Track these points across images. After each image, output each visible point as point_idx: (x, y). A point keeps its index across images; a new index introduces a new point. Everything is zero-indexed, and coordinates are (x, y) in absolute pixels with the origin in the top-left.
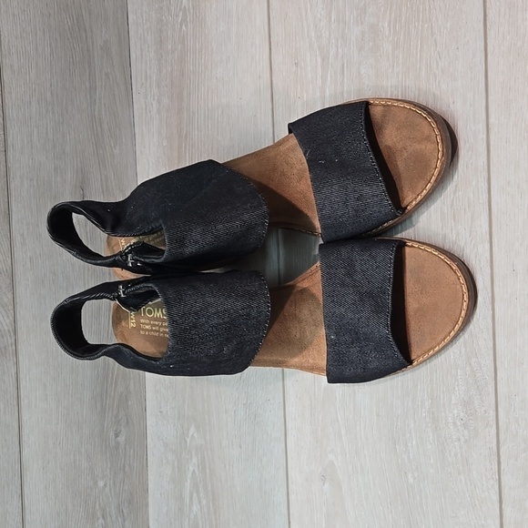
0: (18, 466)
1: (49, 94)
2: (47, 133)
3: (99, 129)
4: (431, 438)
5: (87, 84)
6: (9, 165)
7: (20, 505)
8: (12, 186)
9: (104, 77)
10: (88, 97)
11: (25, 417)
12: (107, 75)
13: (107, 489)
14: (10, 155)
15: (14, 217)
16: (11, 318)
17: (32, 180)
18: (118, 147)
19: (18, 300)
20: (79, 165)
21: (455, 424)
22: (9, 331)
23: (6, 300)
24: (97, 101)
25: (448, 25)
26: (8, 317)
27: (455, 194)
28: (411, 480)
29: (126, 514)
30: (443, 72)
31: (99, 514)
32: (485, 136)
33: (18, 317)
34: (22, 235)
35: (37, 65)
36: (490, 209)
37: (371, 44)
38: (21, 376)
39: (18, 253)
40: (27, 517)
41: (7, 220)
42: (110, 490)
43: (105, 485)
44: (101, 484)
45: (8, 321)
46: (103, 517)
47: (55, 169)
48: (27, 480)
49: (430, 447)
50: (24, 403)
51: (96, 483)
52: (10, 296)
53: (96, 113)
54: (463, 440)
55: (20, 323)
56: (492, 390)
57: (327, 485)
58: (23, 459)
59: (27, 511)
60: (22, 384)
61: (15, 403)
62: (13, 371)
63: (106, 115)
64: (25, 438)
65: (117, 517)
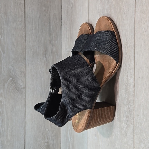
0: (24, 122)
1: (38, 28)
2: (36, 37)
3: (51, 36)
4: (119, 126)
5: (49, 25)
6: (26, 45)
7: (24, 132)
8: (26, 51)
9: (54, 23)
10: (49, 28)
11: (27, 110)
12: (55, 22)
13: (49, 131)
14: (26, 43)
15: (26, 59)
16: (24, 84)
17: (32, 49)
18: (57, 41)
19: (26, 80)
20: (45, 46)
21: (124, 123)
22: (23, 88)
23: (23, 80)
24: (51, 29)
25: (127, 4)
26: (23, 84)
27: (126, 54)
28: (114, 138)
29: (54, 139)
30: (125, 18)
31: (46, 138)
32: (134, 37)
33: (26, 84)
34: (28, 63)
35: (35, 20)
36: (134, 59)
37: (110, 11)
38: (26, 99)
39: (27, 68)
40: (26, 135)
41: (24, 59)
42: (50, 132)
43: (48, 130)
44: (47, 130)
45: (23, 85)
46: (47, 139)
47: (38, 47)
48: (26, 126)
49: (118, 129)
50: (27, 106)
51: (46, 129)
52: (24, 79)
53: (51, 32)
54: (126, 128)
55: (27, 86)
56: (133, 113)
57: (96, 137)
58: (26, 120)
59: (26, 134)
60: (26, 101)
61: (24, 106)
62: (24, 98)
63: (54, 33)
64: (26, 115)
65: (51, 139)
